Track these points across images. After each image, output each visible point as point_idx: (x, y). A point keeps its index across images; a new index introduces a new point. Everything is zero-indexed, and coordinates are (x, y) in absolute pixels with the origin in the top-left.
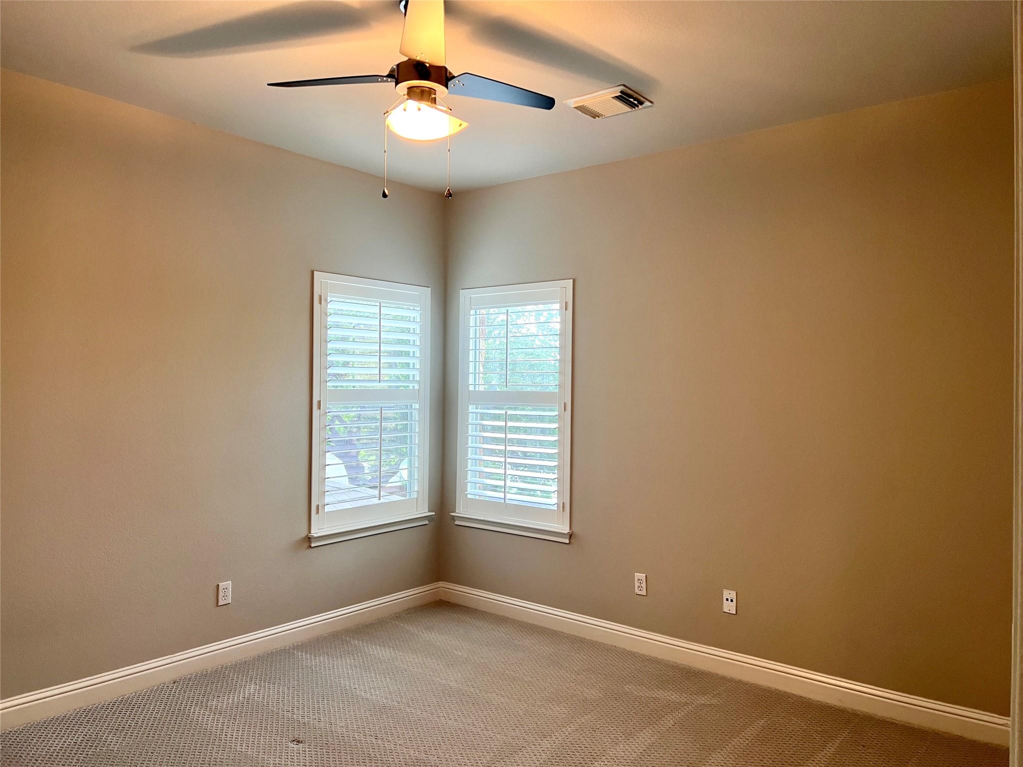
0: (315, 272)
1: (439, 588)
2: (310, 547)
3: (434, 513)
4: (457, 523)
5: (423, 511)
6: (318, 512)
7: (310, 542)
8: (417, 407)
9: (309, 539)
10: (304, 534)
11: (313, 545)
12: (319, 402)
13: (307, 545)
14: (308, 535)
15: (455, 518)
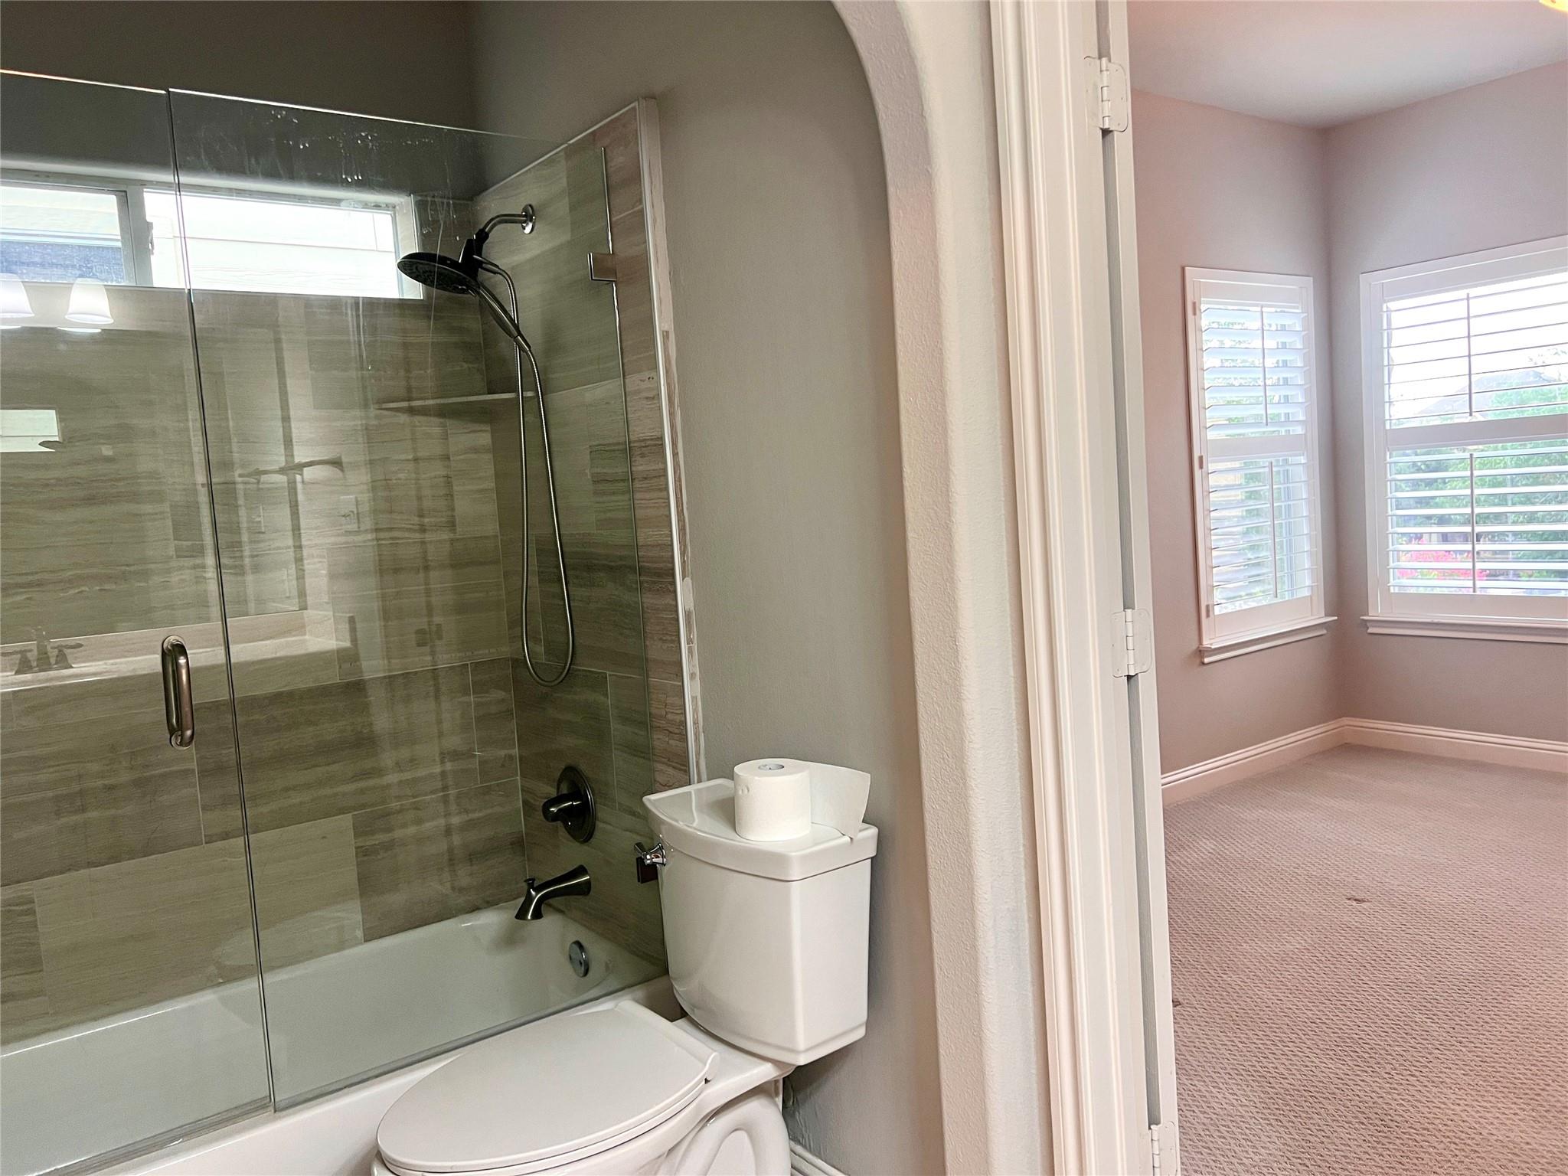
0: (1187, 268)
1: (1343, 726)
2: (1203, 664)
3: (1336, 618)
4: (1370, 630)
5: (1317, 616)
6: (1208, 616)
7: (1203, 657)
8: (1303, 462)
9: (1201, 652)
10: (1194, 646)
11: (1206, 660)
12: (1201, 458)
13: (1198, 661)
14: (1198, 647)
15: (1368, 624)
